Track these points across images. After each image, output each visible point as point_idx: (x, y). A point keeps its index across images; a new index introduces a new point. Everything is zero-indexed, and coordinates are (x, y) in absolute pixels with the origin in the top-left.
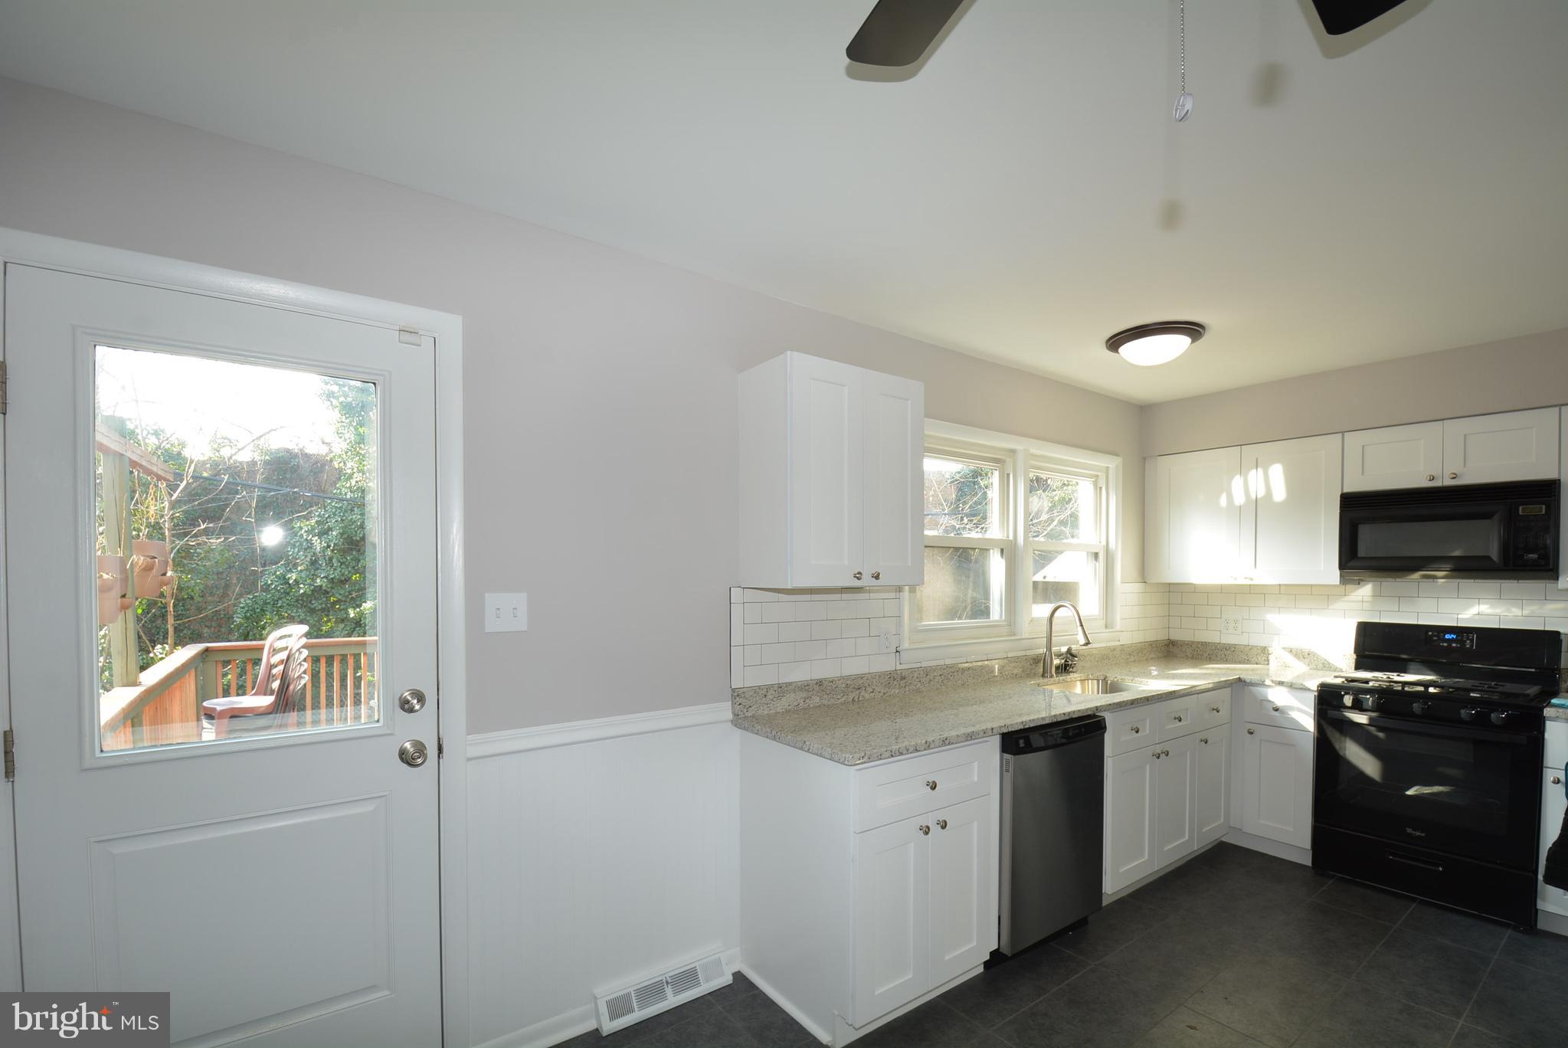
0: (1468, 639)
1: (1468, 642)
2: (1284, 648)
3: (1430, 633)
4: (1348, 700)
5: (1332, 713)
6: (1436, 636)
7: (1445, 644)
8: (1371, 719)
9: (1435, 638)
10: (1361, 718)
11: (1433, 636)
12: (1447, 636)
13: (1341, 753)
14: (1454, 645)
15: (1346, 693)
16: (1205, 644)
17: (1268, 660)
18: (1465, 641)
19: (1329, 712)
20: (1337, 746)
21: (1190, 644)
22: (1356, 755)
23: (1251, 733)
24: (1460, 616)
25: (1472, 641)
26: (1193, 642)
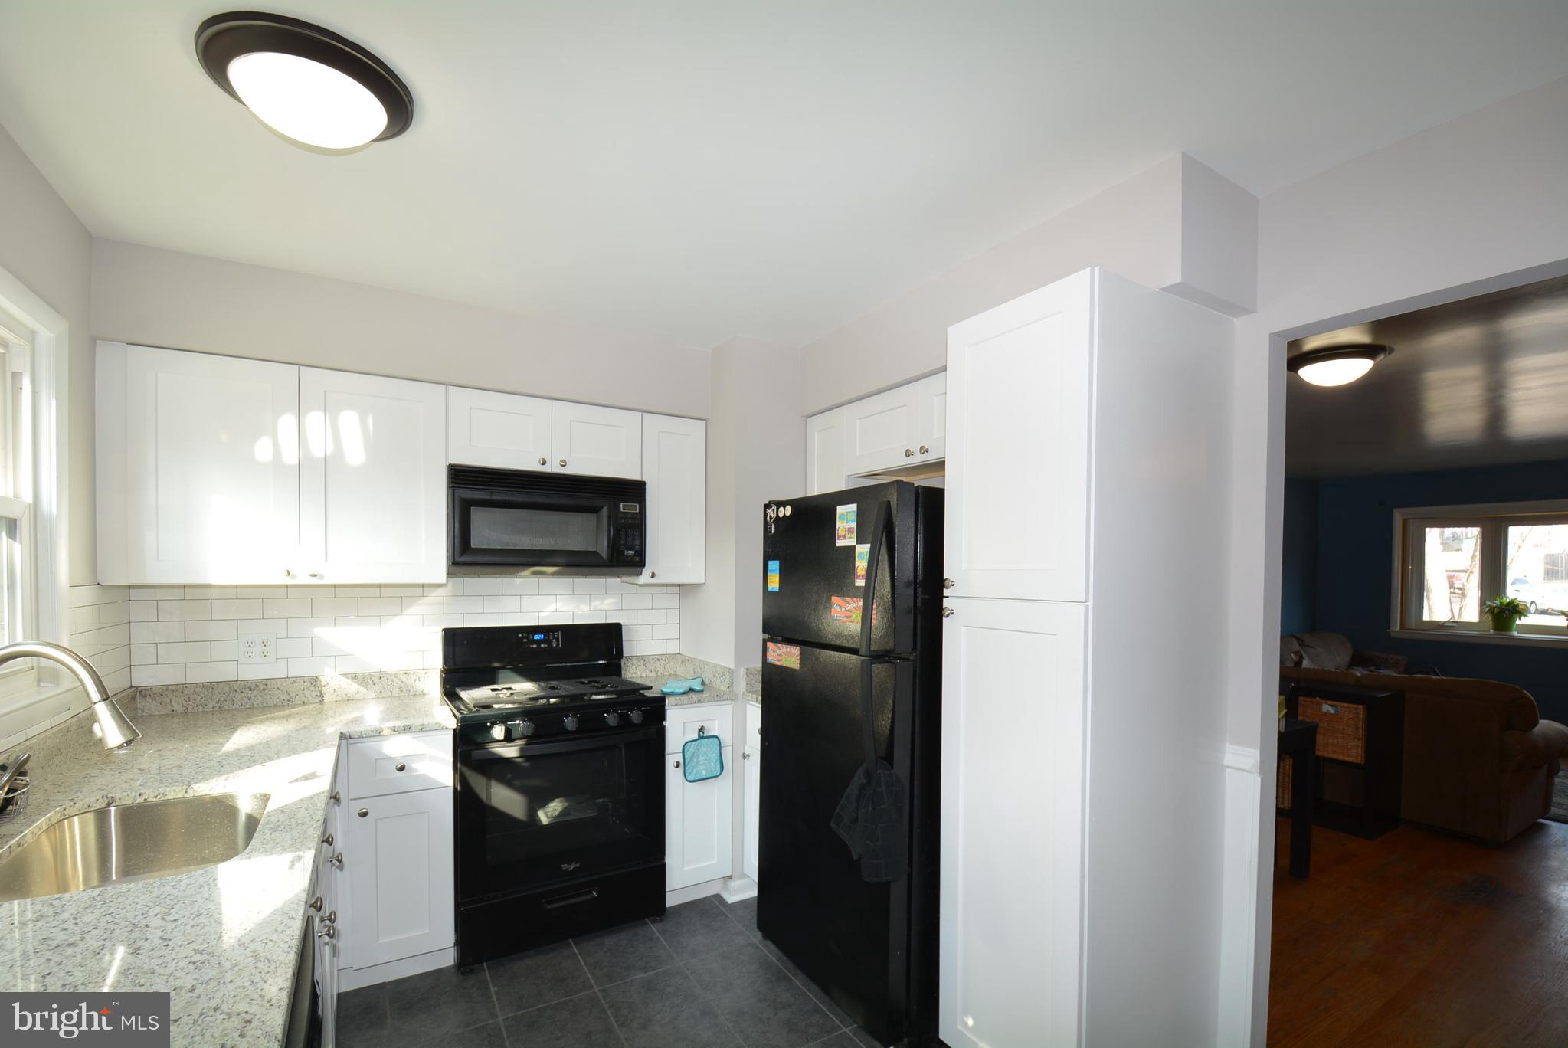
0: (554, 638)
1: (554, 640)
2: (345, 675)
3: (520, 635)
4: (498, 732)
5: (476, 754)
6: (525, 638)
7: (535, 646)
8: (522, 750)
9: (525, 640)
10: (510, 751)
11: (523, 637)
12: (536, 637)
13: (488, 803)
14: (542, 646)
15: (494, 724)
16: (209, 687)
17: (322, 695)
18: (552, 641)
19: (473, 752)
20: (483, 796)
21: (181, 690)
22: (505, 799)
23: (364, 815)
24: (541, 614)
25: (557, 639)
26: (185, 686)
